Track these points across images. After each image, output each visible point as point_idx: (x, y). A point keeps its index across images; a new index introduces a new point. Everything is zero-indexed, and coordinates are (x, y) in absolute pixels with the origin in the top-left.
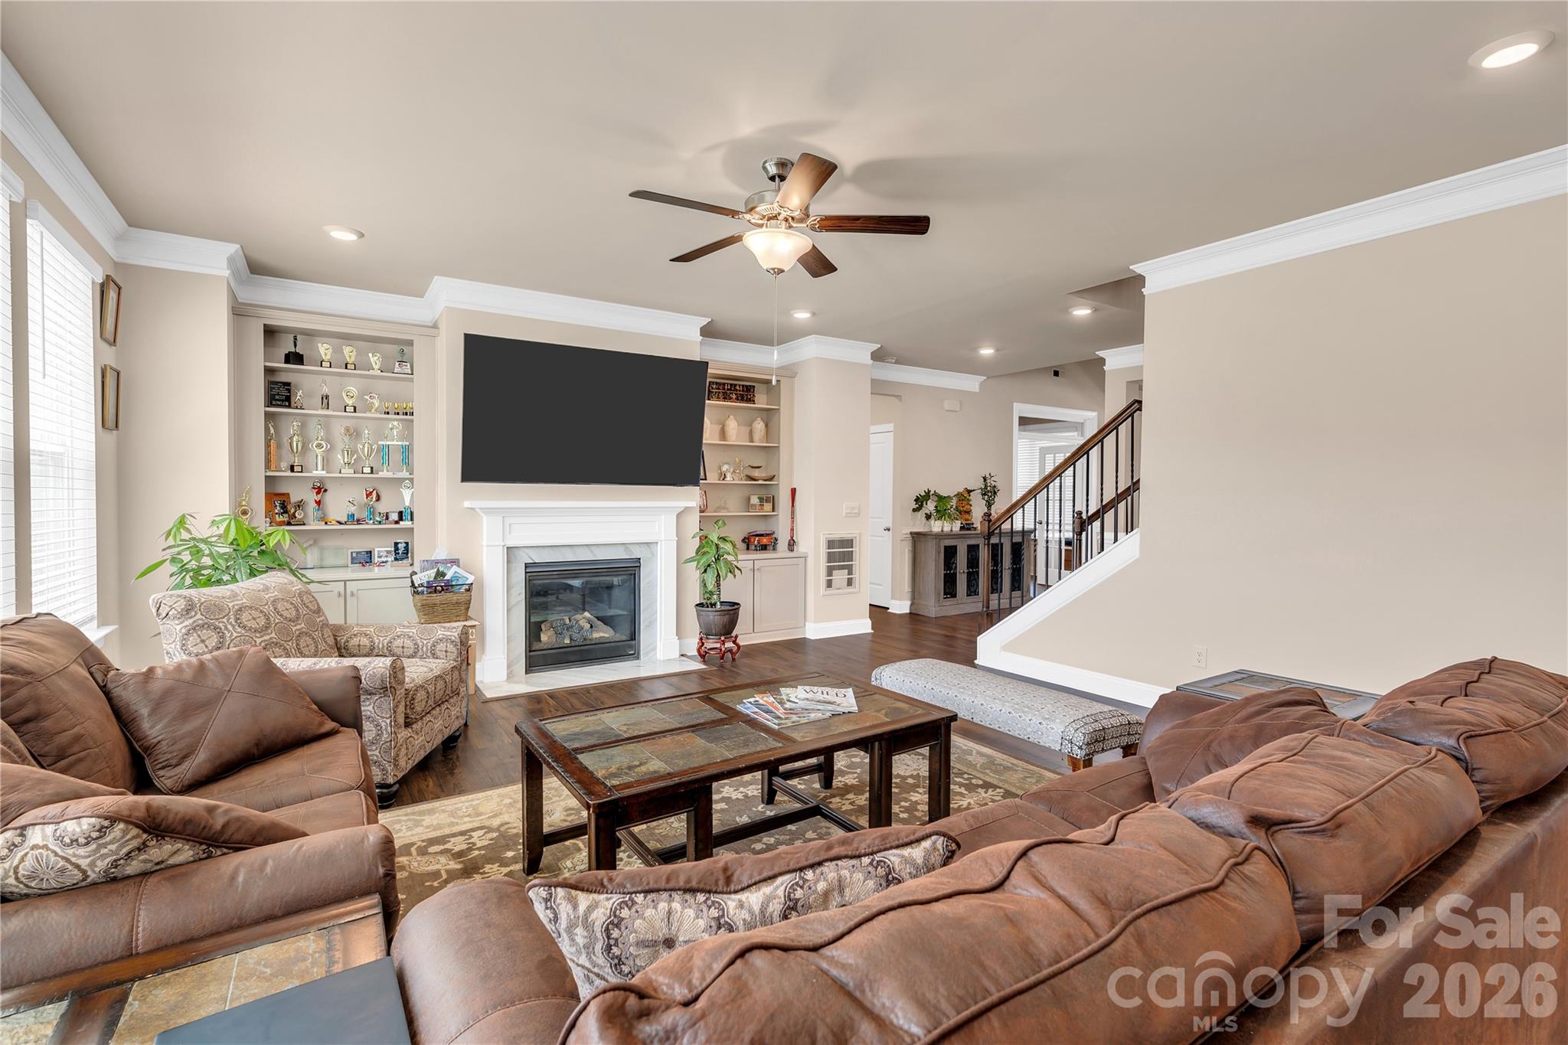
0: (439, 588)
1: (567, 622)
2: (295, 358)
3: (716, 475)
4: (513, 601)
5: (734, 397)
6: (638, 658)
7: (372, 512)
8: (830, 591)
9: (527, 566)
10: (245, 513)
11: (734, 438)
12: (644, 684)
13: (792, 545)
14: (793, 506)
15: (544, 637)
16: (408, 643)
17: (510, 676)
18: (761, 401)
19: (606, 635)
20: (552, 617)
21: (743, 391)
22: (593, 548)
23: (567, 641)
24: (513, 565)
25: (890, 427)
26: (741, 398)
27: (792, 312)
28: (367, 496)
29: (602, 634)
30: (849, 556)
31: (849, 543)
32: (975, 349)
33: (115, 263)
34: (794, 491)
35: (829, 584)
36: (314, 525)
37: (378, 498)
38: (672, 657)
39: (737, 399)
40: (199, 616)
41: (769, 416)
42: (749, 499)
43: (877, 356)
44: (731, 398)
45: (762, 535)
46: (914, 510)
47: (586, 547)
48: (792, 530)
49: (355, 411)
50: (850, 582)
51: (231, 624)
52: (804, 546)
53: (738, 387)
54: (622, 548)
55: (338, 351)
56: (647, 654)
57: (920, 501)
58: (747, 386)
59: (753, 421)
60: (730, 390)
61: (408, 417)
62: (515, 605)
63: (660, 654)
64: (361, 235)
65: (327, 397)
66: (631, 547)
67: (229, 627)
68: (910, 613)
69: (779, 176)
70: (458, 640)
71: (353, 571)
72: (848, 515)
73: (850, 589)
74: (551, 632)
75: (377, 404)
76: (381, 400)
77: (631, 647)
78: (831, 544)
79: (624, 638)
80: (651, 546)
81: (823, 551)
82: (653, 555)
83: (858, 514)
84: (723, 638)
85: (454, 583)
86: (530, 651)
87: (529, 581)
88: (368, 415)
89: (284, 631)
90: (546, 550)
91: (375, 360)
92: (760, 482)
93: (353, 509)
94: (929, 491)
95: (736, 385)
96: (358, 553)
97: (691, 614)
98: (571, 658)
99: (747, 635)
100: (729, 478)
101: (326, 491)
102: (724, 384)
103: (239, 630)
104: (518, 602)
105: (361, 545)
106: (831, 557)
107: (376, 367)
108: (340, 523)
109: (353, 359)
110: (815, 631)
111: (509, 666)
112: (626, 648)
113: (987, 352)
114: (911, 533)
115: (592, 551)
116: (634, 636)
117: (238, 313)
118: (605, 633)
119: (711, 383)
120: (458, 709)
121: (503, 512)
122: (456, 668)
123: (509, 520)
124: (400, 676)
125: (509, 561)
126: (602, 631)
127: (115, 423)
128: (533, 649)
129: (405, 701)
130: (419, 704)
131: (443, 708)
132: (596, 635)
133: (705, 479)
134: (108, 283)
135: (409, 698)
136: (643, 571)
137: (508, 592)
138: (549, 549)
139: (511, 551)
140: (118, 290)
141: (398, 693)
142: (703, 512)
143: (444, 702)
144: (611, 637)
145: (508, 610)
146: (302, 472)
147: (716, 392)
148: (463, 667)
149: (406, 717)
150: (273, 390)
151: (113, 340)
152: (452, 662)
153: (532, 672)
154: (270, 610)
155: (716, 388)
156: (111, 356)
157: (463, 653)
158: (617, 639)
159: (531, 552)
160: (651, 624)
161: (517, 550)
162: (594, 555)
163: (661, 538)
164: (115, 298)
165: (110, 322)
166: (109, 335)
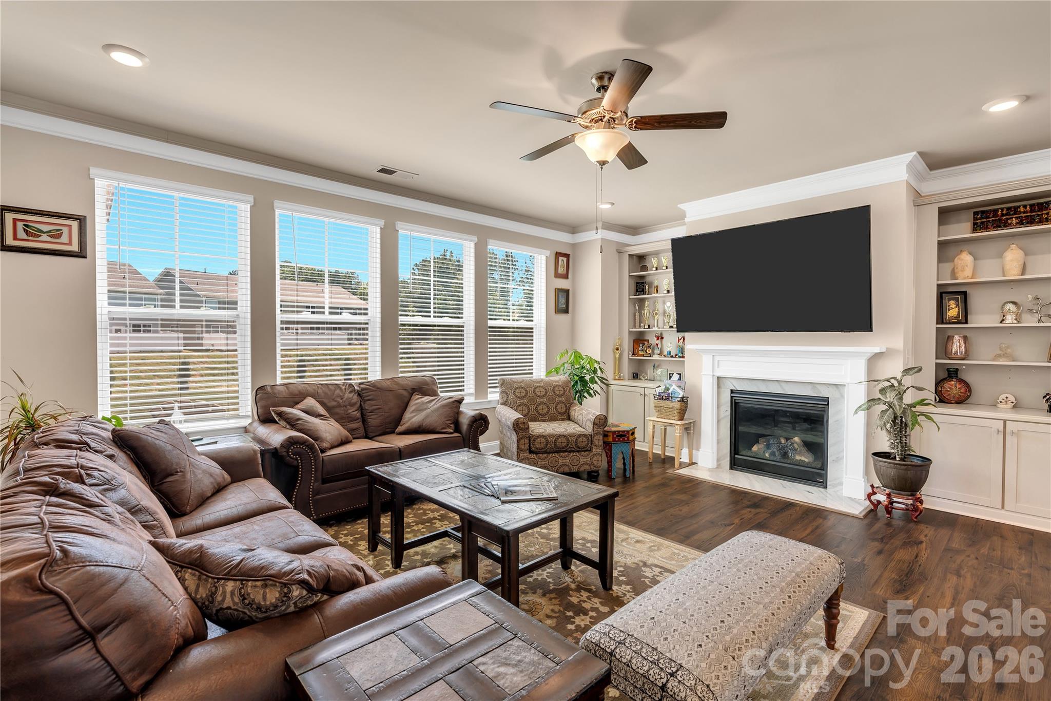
0: (665, 398)
1: (784, 442)
2: (645, 268)
4: (722, 415)
5: (1015, 221)
6: (825, 487)
7: (681, 350)
9: (732, 391)
10: (617, 349)
11: (1017, 272)
15: (755, 448)
17: (719, 466)
19: (806, 460)
21: (1031, 212)
23: (768, 455)
24: (722, 390)
26: (1028, 221)
28: (678, 341)
29: (803, 458)
33: (571, 245)
36: (656, 357)
39: (1020, 223)
44: (1011, 224)
47: (776, 383)
49: (669, 293)
53: (1020, 209)
54: (810, 387)
55: (660, 260)
56: (834, 486)
58: (1037, 204)
60: (1008, 214)
62: (723, 418)
63: (846, 491)
65: (657, 286)
66: (818, 386)
69: (603, 87)
70: (593, 422)
74: (763, 446)
77: (820, 475)
80: (840, 387)
84: (888, 491)
85: (674, 395)
86: (735, 454)
87: (735, 406)
90: (745, 381)
93: (670, 349)
95: (1017, 207)
99: (991, 509)
101: (662, 338)
102: (996, 211)
104: (726, 417)
108: (664, 356)
111: (718, 460)
112: (816, 475)
115: (781, 386)
116: (824, 467)
117: (620, 252)
118: (805, 458)
119: (975, 213)
120: (589, 459)
121: (714, 353)
122: (585, 436)
123: (717, 358)
124: (522, 426)
125: (719, 387)
126: (804, 456)
127: (566, 311)
128: (741, 454)
129: (530, 440)
130: (538, 445)
131: (572, 454)
132: (798, 458)
133: (966, 323)
134: (558, 255)
135: (531, 439)
136: (832, 410)
137: (718, 408)
138: (748, 381)
139: (720, 379)
140: (567, 256)
141: (520, 434)
142: (963, 359)
143: (574, 452)
144: (809, 462)
145: (718, 421)
146: (649, 328)
147: (982, 223)
148: (596, 437)
149: (530, 448)
150: (637, 286)
151: (566, 276)
152: (586, 433)
153: (735, 469)
154: (530, 390)
155: (981, 218)
156: (563, 284)
157: (595, 429)
158: (813, 466)
159: (734, 382)
160: (838, 460)
161: (724, 380)
162: (784, 390)
163: (848, 381)
164: (565, 259)
165: (561, 270)
166: (561, 274)
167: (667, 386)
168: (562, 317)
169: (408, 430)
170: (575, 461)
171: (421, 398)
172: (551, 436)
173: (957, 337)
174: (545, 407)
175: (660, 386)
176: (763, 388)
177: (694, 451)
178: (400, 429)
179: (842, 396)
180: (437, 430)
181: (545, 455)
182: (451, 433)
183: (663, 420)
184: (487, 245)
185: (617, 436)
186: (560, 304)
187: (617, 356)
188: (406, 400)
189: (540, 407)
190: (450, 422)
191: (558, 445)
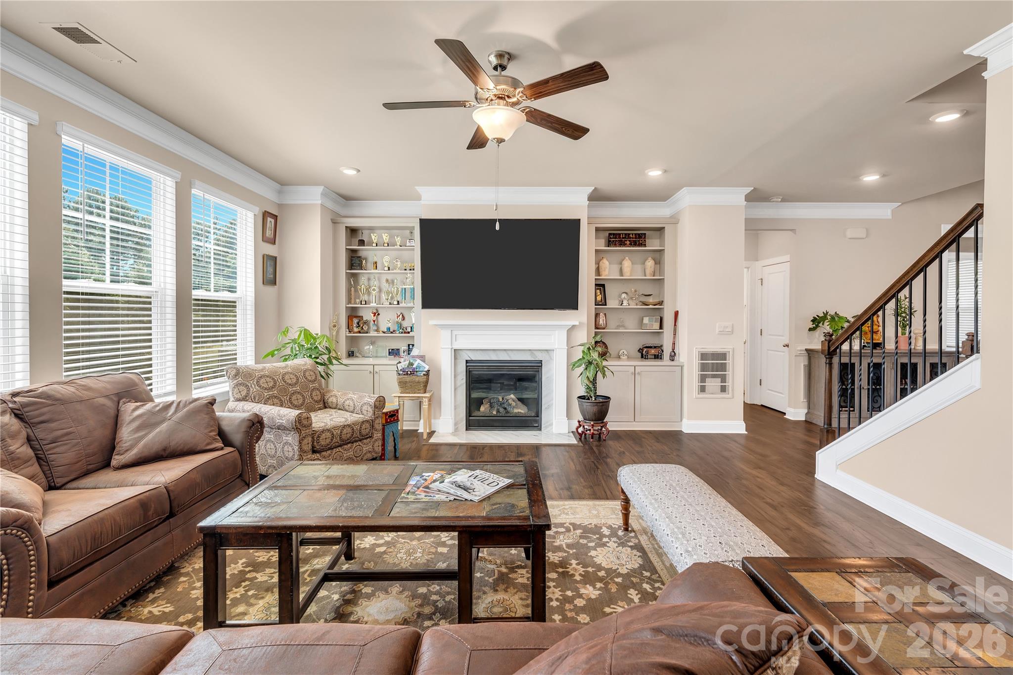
0: (409, 372)
1: (501, 400)
2: (362, 242)
3: (617, 302)
4: (459, 384)
5: (628, 243)
6: (540, 430)
7: (400, 326)
8: (702, 395)
9: (467, 362)
10: (335, 326)
11: (628, 274)
12: (544, 449)
13: (672, 357)
14: (675, 325)
15: (482, 409)
16: (352, 404)
17: (456, 430)
18: (653, 244)
19: (522, 411)
20: (491, 395)
21: (636, 238)
22: (508, 352)
23: (495, 413)
24: (458, 361)
25: (787, 258)
26: (634, 244)
27: (646, 171)
28: (397, 317)
29: (520, 411)
30: (723, 367)
31: (723, 356)
32: (857, 177)
33: (279, 204)
34: (676, 314)
35: (703, 389)
36: (373, 334)
37: (404, 318)
38: (562, 432)
39: (631, 244)
40: (240, 379)
41: (658, 256)
42: (643, 319)
43: (751, 198)
44: (626, 244)
45: (651, 347)
46: (810, 330)
47: (505, 352)
48: (674, 344)
49: (389, 269)
50: (723, 389)
51: (254, 384)
52: (683, 356)
53: (631, 236)
54: (529, 353)
55: (392, 237)
56: (546, 427)
57: (817, 322)
58: (639, 234)
59: (646, 260)
60: (625, 238)
61: (412, 271)
62: (459, 386)
63: (555, 429)
64: (359, 171)
65: (376, 263)
66: (535, 352)
67: (253, 386)
68: (805, 421)
69: (500, 66)
70: (373, 405)
71: (389, 360)
72: (722, 333)
73: (724, 395)
74: (488, 406)
75: (399, 266)
76: (402, 262)
77: (536, 421)
78: (703, 356)
79: (533, 414)
80: (549, 352)
81: (696, 362)
82: (551, 358)
83: (732, 332)
84: (592, 423)
85: (417, 370)
86: (470, 416)
87: (469, 372)
88: (395, 271)
89: (284, 390)
90: (478, 352)
91: (398, 240)
92: (651, 306)
93: (389, 325)
94: (827, 313)
95: (629, 234)
96: (392, 350)
97: (576, 403)
98: (495, 424)
99: (615, 422)
100: (625, 303)
101: (379, 314)
102: (620, 234)
103: (257, 388)
104: (461, 384)
105: (394, 345)
106: (703, 367)
107: (398, 244)
108: (384, 332)
109: (387, 241)
110: (689, 426)
111: (455, 425)
112: (532, 422)
113: (871, 178)
114: (806, 350)
115: (508, 354)
116: (538, 414)
117: (334, 222)
118: (521, 410)
119: (610, 234)
120: (371, 447)
121: (452, 328)
122: (367, 421)
123: (455, 333)
124: (305, 422)
125: (455, 358)
126: (520, 408)
127: (273, 282)
128: (473, 415)
129: (313, 438)
130: (324, 441)
131: (355, 444)
132: (516, 411)
133: (606, 305)
134: (266, 214)
135: (315, 436)
136: (544, 369)
137: (455, 377)
138: (481, 352)
139: (457, 352)
140: (275, 217)
141: (303, 432)
142: (604, 329)
143: (356, 441)
144: (525, 413)
145: (455, 389)
146: (366, 304)
147: (613, 241)
148: (377, 421)
149: (313, 447)
150: (352, 260)
151: (273, 242)
152: (367, 418)
153: (470, 430)
154: (279, 378)
155: (613, 238)
156: (270, 250)
157: (376, 413)
158: (528, 415)
159: (469, 353)
160: (549, 407)
161: (460, 352)
162: (510, 357)
163: (556, 347)
164: (273, 221)
165: (269, 233)
166: (269, 238)
167: (411, 361)
168: (270, 290)
169: (140, 458)
170: (358, 451)
171: (142, 405)
172: (335, 428)
173: (601, 314)
174: (299, 396)
175: (400, 362)
176: (494, 357)
177: (433, 421)
178: (116, 460)
179: (551, 359)
180: (199, 448)
181: (329, 452)
182: (222, 449)
183: (411, 395)
184: (191, 188)
185: (389, 417)
186: (268, 274)
187: (334, 333)
188: (112, 412)
189: (294, 397)
190: (214, 433)
191: (344, 437)
